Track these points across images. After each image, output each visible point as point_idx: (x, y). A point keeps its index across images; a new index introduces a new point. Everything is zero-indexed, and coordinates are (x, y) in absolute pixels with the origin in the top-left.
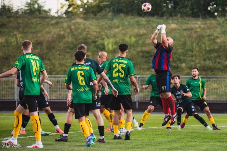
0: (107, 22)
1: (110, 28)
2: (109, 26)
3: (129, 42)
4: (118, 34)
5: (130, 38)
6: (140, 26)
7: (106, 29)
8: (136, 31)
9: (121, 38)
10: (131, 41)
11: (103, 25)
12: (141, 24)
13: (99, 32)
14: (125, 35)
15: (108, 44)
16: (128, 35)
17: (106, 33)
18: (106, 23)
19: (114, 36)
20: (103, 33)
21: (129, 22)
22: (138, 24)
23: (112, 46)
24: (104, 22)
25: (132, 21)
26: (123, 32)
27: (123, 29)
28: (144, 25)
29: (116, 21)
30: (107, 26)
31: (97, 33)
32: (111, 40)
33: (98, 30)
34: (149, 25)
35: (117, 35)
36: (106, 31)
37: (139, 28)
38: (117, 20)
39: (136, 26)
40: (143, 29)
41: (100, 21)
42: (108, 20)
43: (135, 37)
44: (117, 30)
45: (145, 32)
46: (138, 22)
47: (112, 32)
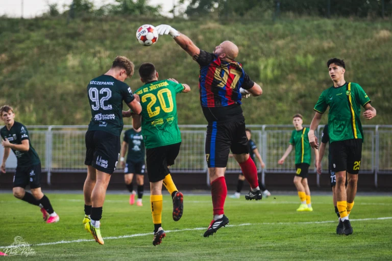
0: (263, 27)
1: (269, 38)
2: (266, 35)
3: (303, 64)
4: (283, 48)
5: (305, 55)
6: (323, 35)
7: (262, 40)
8: (316, 43)
9: (288, 57)
10: (306, 63)
11: (256, 33)
12: (325, 32)
13: (249, 47)
14: (295, 50)
15: (266, 67)
16: (301, 52)
17: (261, 48)
18: (262, 30)
19: (277, 53)
20: (255, 48)
21: (304, 27)
22: (320, 31)
23: (273, 71)
24: (257, 29)
25: (308, 25)
26: (292, 45)
27: (292, 41)
28: (331, 32)
29: (279, 26)
30: (263, 35)
31: (246, 48)
32: (271, 61)
33: (246, 43)
34: (339, 33)
35: (281, 52)
36: (261, 44)
37: (322, 39)
38: (281, 24)
39: (316, 35)
40: (329, 40)
41: (250, 26)
42: (265, 24)
43: (313, 55)
44: (280, 42)
45: (332, 45)
46: (319, 26)
47: (272, 47)
